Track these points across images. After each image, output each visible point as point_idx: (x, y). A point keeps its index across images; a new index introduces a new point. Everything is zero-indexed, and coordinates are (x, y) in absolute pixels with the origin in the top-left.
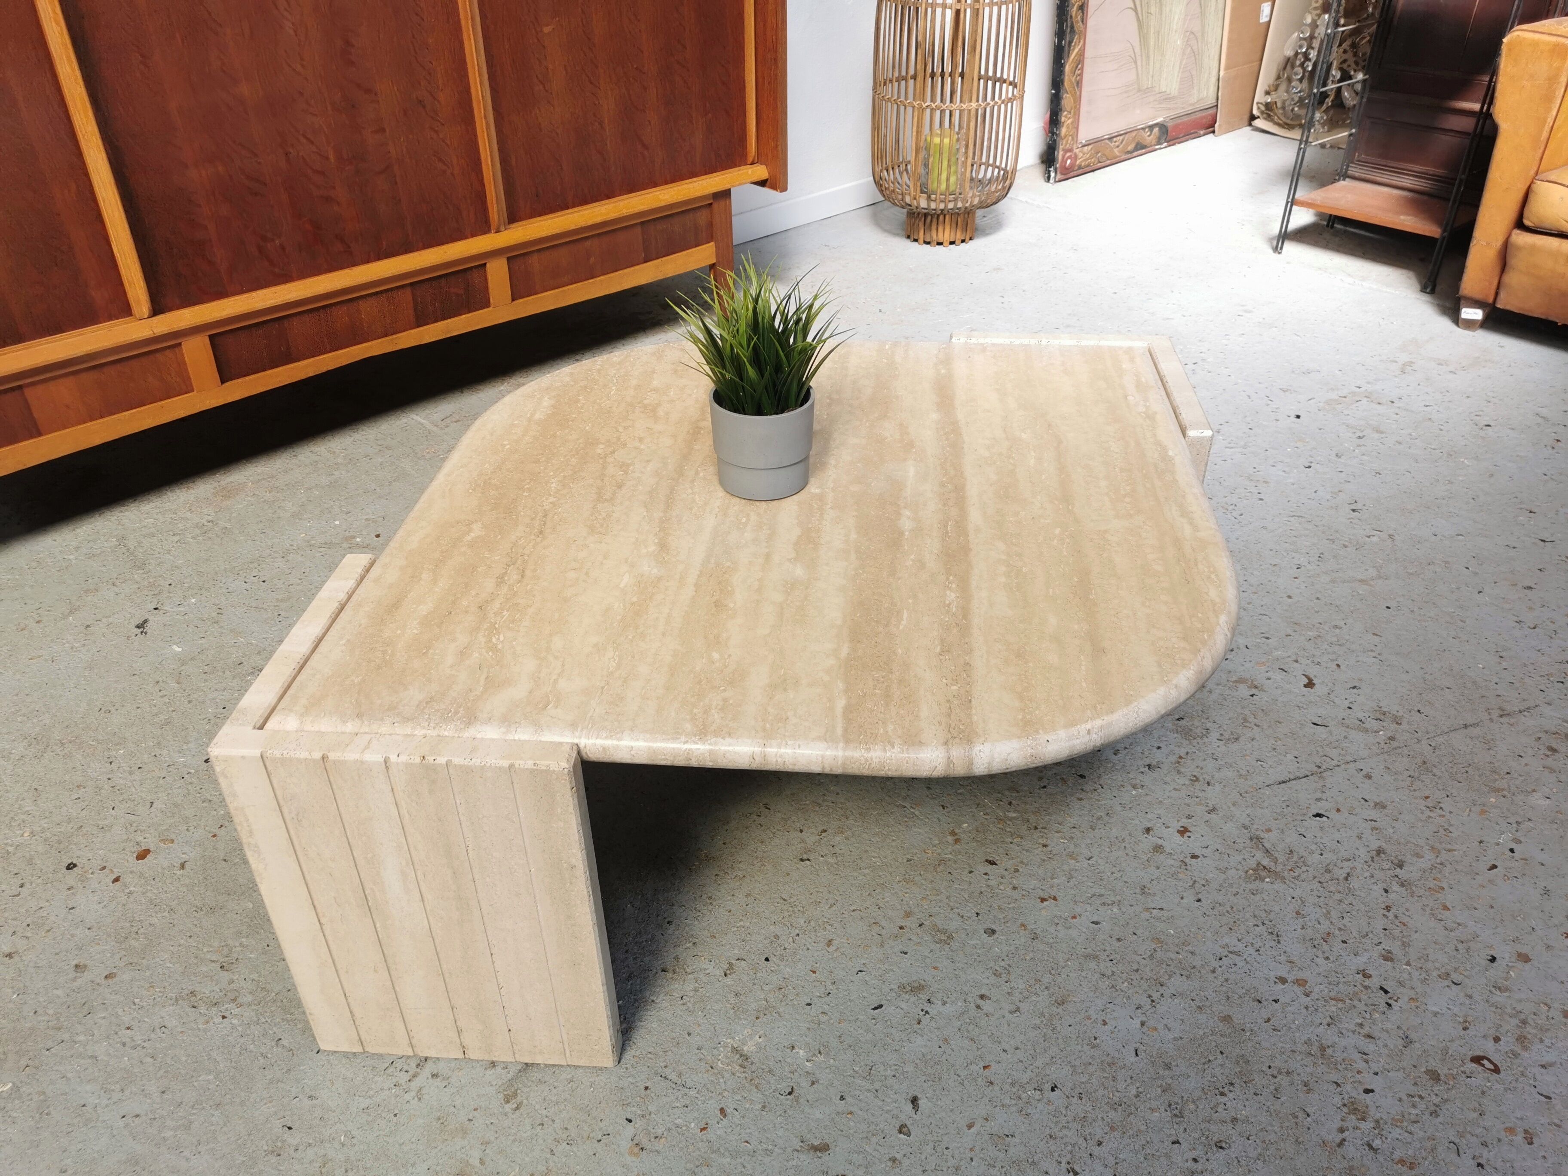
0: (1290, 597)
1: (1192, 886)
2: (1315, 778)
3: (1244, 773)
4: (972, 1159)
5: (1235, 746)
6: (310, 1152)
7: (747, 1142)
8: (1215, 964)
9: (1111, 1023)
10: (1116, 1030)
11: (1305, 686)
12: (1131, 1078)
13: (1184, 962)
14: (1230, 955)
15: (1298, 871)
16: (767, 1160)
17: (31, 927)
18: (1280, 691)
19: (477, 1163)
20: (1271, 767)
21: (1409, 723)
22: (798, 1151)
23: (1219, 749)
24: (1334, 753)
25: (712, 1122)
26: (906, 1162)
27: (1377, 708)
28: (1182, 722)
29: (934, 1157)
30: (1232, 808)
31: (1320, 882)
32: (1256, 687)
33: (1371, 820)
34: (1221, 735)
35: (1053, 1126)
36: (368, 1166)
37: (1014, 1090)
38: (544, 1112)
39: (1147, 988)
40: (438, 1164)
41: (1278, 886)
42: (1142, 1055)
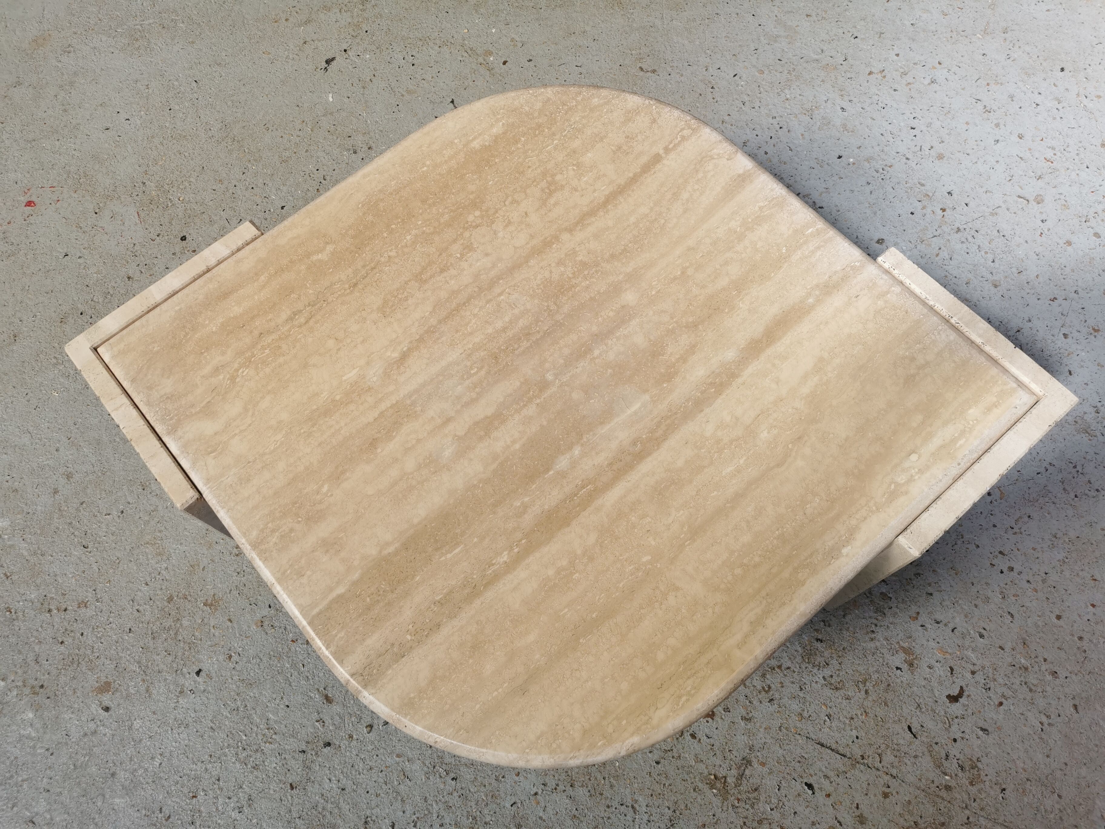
0: (1059, 617)
1: (666, 751)
2: (849, 762)
3: (805, 714)
4: (382, 771)
5: (828, 692)
6: (155, 499)
7: (303, 665)
8: (615, 804)
9: (522, 778)
10: (518, 784)
11: (949, 697)
12: (495, 813)
13: (601, 786)
14: (630, 809)
15: (742, 804)
16: (303, 682)
17: (147, 266)
18: (923, 683)
19: (201, 567)
20: (830, 728)
21: (980, 791)
22: (318, 691)
23: (814, 684)
24: (889, 758)
25: (300, 641)
26: (354, 743)
27: (975, 759)
28: (818, 645)
29: (367, 753)
30: (762, 730)
31: (745, 823)
32: (911, 665)
33: (839, 822)
34: (832, 676)
35: (432, 795)
36: (167, 527)
37: (436, 761)
38: (245, 568)
39: (562, 779)
40: (189, 553)
41: (717, 801)
42: (514, 808)
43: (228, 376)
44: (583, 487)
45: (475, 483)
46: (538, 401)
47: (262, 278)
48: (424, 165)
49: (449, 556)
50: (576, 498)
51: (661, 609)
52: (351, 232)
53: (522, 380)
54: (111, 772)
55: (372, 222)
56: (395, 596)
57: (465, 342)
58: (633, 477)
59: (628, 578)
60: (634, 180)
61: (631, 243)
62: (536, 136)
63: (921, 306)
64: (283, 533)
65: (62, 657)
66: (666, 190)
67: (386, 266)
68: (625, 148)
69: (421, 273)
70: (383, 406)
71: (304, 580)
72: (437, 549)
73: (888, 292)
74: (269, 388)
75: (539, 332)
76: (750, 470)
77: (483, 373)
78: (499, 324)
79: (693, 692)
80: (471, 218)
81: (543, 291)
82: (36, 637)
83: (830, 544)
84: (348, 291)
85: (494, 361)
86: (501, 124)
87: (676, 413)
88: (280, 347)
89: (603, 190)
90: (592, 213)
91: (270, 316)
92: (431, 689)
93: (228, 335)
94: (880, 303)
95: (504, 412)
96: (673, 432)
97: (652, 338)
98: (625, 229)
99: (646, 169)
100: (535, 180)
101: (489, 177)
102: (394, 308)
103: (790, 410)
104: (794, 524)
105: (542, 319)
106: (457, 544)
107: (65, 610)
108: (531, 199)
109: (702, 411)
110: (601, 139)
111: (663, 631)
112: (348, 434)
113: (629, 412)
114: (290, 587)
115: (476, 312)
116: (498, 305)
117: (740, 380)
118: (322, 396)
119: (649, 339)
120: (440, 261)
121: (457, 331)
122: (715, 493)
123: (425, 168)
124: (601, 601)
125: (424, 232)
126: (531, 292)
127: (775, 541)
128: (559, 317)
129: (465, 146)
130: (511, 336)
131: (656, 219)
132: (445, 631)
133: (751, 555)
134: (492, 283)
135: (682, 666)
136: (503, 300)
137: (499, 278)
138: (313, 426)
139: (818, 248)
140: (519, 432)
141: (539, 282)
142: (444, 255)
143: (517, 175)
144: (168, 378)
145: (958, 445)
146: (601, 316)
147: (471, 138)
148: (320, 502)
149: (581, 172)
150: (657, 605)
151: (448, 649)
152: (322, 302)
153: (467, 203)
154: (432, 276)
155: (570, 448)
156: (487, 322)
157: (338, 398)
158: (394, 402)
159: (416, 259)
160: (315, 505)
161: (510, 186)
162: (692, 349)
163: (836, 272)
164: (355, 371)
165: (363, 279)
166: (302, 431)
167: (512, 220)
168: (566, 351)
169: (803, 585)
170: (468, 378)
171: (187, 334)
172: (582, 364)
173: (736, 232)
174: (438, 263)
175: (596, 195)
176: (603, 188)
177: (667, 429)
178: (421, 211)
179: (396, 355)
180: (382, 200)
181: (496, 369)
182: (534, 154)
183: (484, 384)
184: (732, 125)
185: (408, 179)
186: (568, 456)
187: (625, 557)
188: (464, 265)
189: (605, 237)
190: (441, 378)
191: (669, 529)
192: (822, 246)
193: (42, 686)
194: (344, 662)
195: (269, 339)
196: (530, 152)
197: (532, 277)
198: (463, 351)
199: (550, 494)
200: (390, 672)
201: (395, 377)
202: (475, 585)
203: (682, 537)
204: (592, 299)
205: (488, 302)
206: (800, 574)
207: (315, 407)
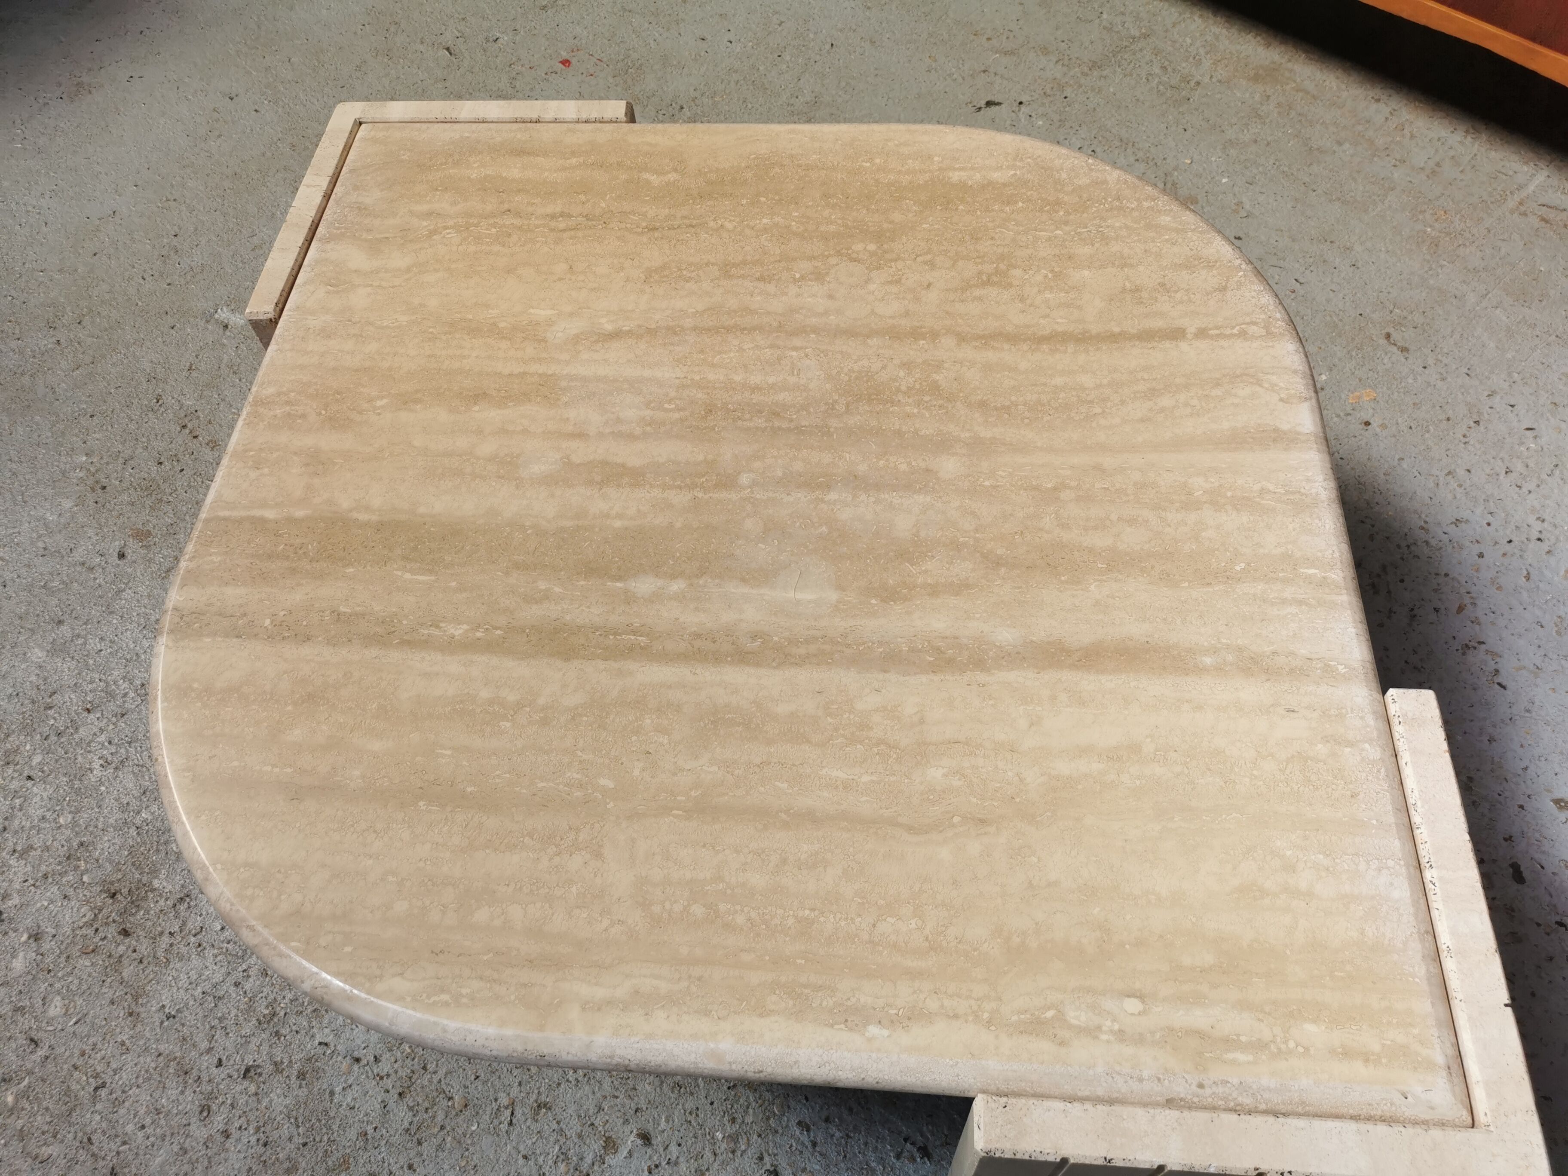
12: (297, 1032)
42: (320, 1049)
43: (432, 227)
44: (634, 633)
45: (527, 524)
46: (700, 495)
47: (574, 161)
48: (871, 160)
49: (408, 576)
50: (611, 637)
51: (551, 859)
52: (713, 176)
53: (710, 457)
54: (62, 618)
55: (747, 180)
56: (308, 567)
57: (696, 369)
58: (707, 674)
59: (558, 784)
60: (1114, 338)
61: (1024, 405)
62: (1041, 210)
63: (1390, 808)
64: (293, 412)
65: (146, 476)
66: (1146, 377)
67: (707, 233)
68: (1145, 294)
69: (735, 265)
70: (534, 368)
71: (253, 475)
72: (405, 558)
73: (1351, 744)
74: (453, 266)
75: (791, 421)
76: (864, 799)
77: (677, 415)
78: (756, 379)
79: (464, 1000)
80: (859, 247)
81: (849, 380)
82: (149, 440)
83: (862, 1000)
84: (640, 230)
85: (703, 413)
86: (1012, 172)
87: (848, 646)
88: (510, 235)
89: (1058, 323)
90: (1013, 339)
91: (537, 201)
92: (219, 696)
93: (479, 189)
94: (1322, 749)
95: (648, 476)
96: (818, 664)
97: (923, 534)
98: (1036, 385)
99: (1147, 336)
100: (984, 257)
101: (931, 218)
102: (665, 279)
103: (1010, 774)
104: (843, 923)
105: (812, 410)
106: (431, 572)
107: (195, 437)
108: (953, 274)
109: (885, 671)
110: (1123, 266)
111: (521, 888)
112: (468, 368)
113: (791, 595)
114: (234, 470)
115: (745, 347)
116: (779, 359)
117: (982, 677)
118: (490, 311)
119: (918, 531)
120: (770, 267)
121: (702, 352)
122: (785, 785)
123: (868, 164)
124: (497, 781)
125: (788, 227)
126: (834, 372)
127: (791, 921)
128: (834, 423)
129: (940, 169)
130: (754, 401)
131: (1091, 402)
132: (306, 650)
133: (738, 907)
134: (802, 331)
135: (491, 955)
136: (791, 357)
137: (815, 330)
138: (445, 334)
139: (1300, 603)
140: (639, 511)
141: (856, 368)
142: (783, 264)
143: (967, 238)
144: (382, 190)
145: (1230, 1056)
146: (887, 460)
147: (958, 166)
148: (360, 413)
149: (1052, 284)
150: (552, 850)
151: (285, 672)
152: (602, 222)
153: (872, 229)
154: (743, 277)
155: (673, 577)
156: (745, 366)
157: (502, 325)
158: (550, 372)
159: (748, 248)
160: (354, 409)
161: (944, 243)
162: (960, 588)
163: (1292, 653)
164: (549, 312)
165: (669, 229)
166: (431, 330)
167: (903, 281)
168: (798, 466)
169: (761, 1016)
170: (653, 409)
171: (446, 163)
172: (799, 495)
173: (1190, 494)
174: (765, 267)
175: (1042, 321)
176: (1060, 320)
177: (815, 655)
178: (810, 204)
179: (609, 327)
180: (782, 166)
181: (694, 423)
182: (1016, 228)
183: (663, 429)
184: (1460, 486)
185: (836, 164)
186: (660, 583)
187: (585, 757)
188: (793, 290)
189: (999, 376)
190: (626, 386)
191: (675, 774)
192: (1307, 604)
193: (104, 488)
194: (185, 588)
195: (509, 220)
196: (1013, 223)
197: (855, 357)
198: (682, 376)
199: (589, 607)
200: (208, 640)
201: (581, 349)
202: (394, 632)
203: (679, 798)
204: (899, 433)
205: (773, 346)
206: (774, 998)
207: (471, 317)
